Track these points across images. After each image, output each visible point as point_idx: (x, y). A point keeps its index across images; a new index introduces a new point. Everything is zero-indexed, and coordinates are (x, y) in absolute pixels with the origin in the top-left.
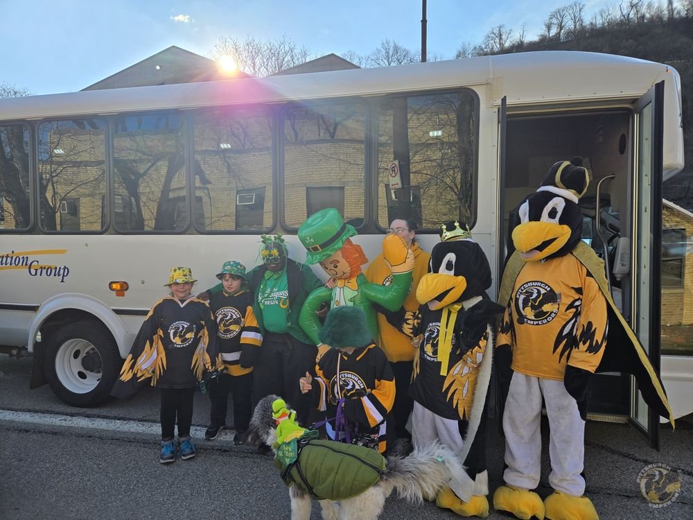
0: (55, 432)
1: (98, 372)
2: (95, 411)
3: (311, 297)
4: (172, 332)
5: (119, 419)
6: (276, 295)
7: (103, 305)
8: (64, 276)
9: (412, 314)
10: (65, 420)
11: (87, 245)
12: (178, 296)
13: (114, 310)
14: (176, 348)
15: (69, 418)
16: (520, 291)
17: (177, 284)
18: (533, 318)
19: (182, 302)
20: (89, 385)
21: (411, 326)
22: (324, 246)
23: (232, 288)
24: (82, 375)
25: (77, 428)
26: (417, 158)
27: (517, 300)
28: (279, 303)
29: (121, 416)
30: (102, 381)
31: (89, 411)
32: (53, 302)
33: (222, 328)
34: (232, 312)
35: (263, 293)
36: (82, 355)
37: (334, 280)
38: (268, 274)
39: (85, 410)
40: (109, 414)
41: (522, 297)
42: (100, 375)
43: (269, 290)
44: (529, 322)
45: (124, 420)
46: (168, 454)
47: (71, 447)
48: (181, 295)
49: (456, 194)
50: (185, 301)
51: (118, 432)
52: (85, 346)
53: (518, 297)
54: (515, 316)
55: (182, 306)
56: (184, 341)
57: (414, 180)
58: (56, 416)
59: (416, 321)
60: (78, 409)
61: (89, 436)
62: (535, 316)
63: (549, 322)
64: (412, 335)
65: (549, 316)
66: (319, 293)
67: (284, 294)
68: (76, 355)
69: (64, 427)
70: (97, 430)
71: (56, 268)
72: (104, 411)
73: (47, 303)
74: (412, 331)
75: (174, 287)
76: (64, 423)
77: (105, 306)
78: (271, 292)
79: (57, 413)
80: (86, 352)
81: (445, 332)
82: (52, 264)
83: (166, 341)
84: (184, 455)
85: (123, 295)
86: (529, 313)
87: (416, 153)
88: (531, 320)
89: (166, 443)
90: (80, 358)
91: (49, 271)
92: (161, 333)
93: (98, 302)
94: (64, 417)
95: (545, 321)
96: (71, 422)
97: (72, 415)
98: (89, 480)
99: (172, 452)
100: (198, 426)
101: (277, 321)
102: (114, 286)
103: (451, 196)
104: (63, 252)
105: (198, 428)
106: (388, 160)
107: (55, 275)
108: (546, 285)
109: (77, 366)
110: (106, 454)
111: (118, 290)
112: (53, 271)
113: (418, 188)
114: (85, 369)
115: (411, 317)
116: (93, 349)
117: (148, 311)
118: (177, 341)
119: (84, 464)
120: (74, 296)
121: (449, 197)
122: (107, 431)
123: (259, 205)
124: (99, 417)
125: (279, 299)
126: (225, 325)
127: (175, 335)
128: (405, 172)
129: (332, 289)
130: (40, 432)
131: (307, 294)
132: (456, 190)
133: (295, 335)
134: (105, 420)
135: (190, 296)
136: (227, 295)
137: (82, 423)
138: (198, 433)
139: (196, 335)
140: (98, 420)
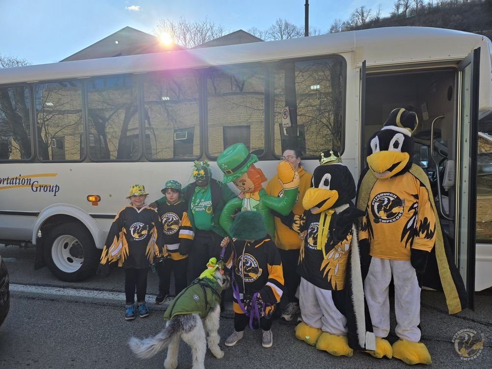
0: (53, 300)
1: (81, 258)
2: (80, 285)
3: (228, 205)
4: (132, 229)
5: (96, 290)
6: (203, 204)
7: (83, 211)
8: (56, 192)
9: (299, 216)
10: (59, 291)
11: (71, 170)
12: (135, 205)
13: (91, 215)
14: (135, 241)
15: (62, 289)
16: (375, 200)
17: (135, 196)
18: (386, 218)
19: (139, 209)
20: (75, 267)
21: (298, 225)
22: (234, 170)
23: (173, 199)
24: (70, 260)
25: (68, 296)
26: (302, 104)
27: (373, 207)
28: (205, 209)
29: (98, 288)
30: (84, 264)
31: (75, 284)
32: (49, 210)
33: (166, 227)
34: (173, 216)
35: (194, 203)
36: (70, 246)
37: (244, 193)
38: (197, 189)
39: (73, 284)
40: (89, 287)
41: (377, 204)
42: (82, 260)
43: (198, 200)
44: (383, 221)
45: (100, 291)
46: (130, 314)
47: (64, 309)
48: (139, 204)
49: (330, 130)
50: (141, 208)
51: (96, 298)
52: (72, 240)
53: (373, 204)
54: (372, 218)
55: (139, 212)
56: (141, 236)
57: (300, 120)
58: (53, 288)
59: (302, 221)
60: (68, 283)
61: (76, 301)
62: (387, 217)
63: (397, 220)
64: (299, 232)
65: (397, 215)
66: (234, 202)
67: (209, 203)
68: (66, 246)
69: (59, 296)
70: (82, 298)
71: (50, 186)
72: (86, 285)
73: (45, 211)
74: (299, 228)
75: (133, 199)
76: (58, 293)
77: (85, 213)
78: (200, 202)
79: (54, 286)
80: (72, 244)
81: (323, 229)
82: (48, 184)
83: (128, 236)
84: (142, 315)
85: (97, 205)
86: (382, 214)
87: (302, 100)
88: (384, 220)
89: (129, 306)
90: (68, 248)
91: (46, 188)
92: (125, 230)
93: (80, 210)
94: (58, 289)
95: (394, 220)
96: (63, 292)
97: (64, 287)
98: (76, 332)
99: (133, 313)
100: (150, 294)
101: (204, 222)
102: (91, 198)
103: (326, 131)
104: (54, 175)
105: (151, 296)
106: (281, 107)
107: (50, 191)
108: (394, 194)
109: (66, 254)
110: (88, 314)
111: (93, 201)
112: (49, 188)
113: (303, 126)
114: (72, 256)
115: (298, 219)
116: (77, 242)
117: (115, 216)
118: (136, 236)
119: (73, 321)
120: (64, 205)
121: (325, 132)
122: (89, 298)
123: (190, 140)
124: (82, 288)
125: (205, 207)
126: (168, 225)
127: (134, 232)
128: (293, 115)
129: (243, 199)
130: (43, 299)
131: (225, 203)
132: (330, 127)
133: (217, 232)
134: (87, 291)
135: (144, 205)
136: (169, 205)
137: (71, 292)
138: (151, 299)
139: (149, 231)
140: (82, 290)
